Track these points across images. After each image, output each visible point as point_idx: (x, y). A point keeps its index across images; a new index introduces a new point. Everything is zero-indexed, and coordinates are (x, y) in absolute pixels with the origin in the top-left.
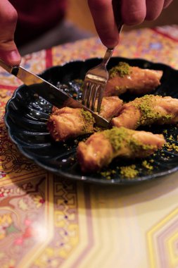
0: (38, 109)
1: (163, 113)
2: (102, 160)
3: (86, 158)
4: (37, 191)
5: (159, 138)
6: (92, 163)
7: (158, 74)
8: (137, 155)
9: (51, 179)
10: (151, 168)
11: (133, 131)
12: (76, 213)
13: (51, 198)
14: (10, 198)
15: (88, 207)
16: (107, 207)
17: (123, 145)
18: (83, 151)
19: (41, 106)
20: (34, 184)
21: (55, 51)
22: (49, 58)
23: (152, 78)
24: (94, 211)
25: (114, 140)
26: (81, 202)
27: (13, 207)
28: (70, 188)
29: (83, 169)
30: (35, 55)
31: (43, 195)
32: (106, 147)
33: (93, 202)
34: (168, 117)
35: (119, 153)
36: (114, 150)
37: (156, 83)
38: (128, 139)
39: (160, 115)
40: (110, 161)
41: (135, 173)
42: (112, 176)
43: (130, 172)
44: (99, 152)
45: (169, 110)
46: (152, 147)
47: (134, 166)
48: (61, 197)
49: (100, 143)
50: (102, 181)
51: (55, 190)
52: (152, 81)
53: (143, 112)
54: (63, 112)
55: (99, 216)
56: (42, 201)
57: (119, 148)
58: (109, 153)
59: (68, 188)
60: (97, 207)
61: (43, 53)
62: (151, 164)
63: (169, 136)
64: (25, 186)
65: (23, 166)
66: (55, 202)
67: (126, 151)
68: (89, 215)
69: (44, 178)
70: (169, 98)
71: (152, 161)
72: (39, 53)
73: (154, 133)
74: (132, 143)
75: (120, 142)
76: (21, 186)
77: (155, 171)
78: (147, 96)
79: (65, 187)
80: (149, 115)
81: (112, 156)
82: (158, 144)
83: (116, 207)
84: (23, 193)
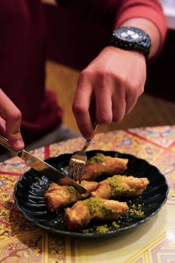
0: (38, 188)
1: (127, 188)
2: (82, 220)
3: (71, 219)
4: (36, 245)
5: (124, 205)
6: (75, 222)
7: (125, 161)
8: (108, 217)
9: (47, 237)
10: (118, 226)
11: (104, 200)
12: (64, 259)
13: (47, 250)
14: (17, 251)
15: (73, 255)
16: (87, 255)
17: (97, 209)
18: (69, 214)
19: (41, 186)
20: (34, 241)
21: (52, 147)
22: (47, 152)
23: (120, 164)
24: (77, 258)
25: (91, 206)
26: (68, 252)
27: (19, 256)
28: (60, 242)
29: (69, 227)
31: (40, 248)
32: (85, 211)
33: (76, 252)
34: (131, 190)
35: (95, 215)
36: (91, 213)
37: (123, 167)
38: (101, 205)
39: (125, 189)
40: (88, 221)
41: (107, 229)
42: (90, 232)
43: (103, 229)
44: (80, 215)
45: (132, 186)
46: (118, 211)
47: (106, 225)
48: (54, 249)
49: (81, 208)
50: (83, 235)
51: (50, 244)
52: (120, 166)
53: (113, 187)
54: (54, 190)
55: (80, 261)
56: (40, 252)
57: (95, 212)
58: (87, 215)
59: (59, 242)
60: (80, 255)
61: (43, 149)
62: (118, 224)
63: (132, 205)
64: (27, 242)
65: (27, 229)
66: (49, 252)
67: (99, 214)
68: (73, 260)
69: (42, 237)
70: (131, 178)
71: (119, 222)
72: (40, 149)
73: (120, 201)
74: (104, 208)
75: (95, 207)
76: (25, 242)
77: (121, 227)
78: (116, 176)
79: (57, 242)
80: (117, 189)
81: (90, 217)
82: (123, 209)
83: (93, 254)
84: (26, 247)
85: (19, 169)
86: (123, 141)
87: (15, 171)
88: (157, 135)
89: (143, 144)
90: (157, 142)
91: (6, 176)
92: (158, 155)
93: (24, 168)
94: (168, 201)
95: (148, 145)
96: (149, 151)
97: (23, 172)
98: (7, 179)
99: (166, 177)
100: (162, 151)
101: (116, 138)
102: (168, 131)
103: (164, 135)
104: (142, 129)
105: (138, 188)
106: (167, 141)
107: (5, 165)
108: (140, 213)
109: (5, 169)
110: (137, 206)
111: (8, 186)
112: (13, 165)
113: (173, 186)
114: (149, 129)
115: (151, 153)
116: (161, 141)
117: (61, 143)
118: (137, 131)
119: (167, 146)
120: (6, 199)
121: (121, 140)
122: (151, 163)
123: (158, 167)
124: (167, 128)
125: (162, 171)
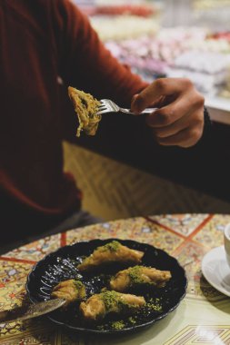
0: (52, 279)
1: (147, 280)
2: (97, 315)
3: (86, 314)
4: (48, 340)
5: (141, 299)
6: (90, 317)
10: (135, 322)
11: (121, 294)
17: (113, 304)
18: (84, 309)
19: (54, 276)
21: (69, 233)
22: (63, 239)
25: (106, 300)
30: (53, 237)
32: (101, 306)
34: (151, 283)
35: (110, 310)
36: (107, 308)
38: (117, 299)
39: (145, 282)
40: (104, 317)
41: (123, 326)
42: (105, 329)
43: (119, 326)
44: (95, 310)
45: (153, 278)
46: (135, 306)
47: (122, 321)
49: (96, 303)
50: (97, 331)
51: (63, 340)
53: (131, 278)
57: (111, 306)
58: (102, 310)
59: (72, 338)
61: (59, 235)
62: (135, 320)
63: (150, 299)
64: (40, 337)
67: (115, 308)
69: (55, 331)
70: (154, 269)
71: (136, 317)
72: (56, 236)
73: (137, 296)
74: (120, 303)
75: (111, 302)
76: (36, 337)
77: (137, 324)
78: (137, 267)
79: (70, 338)
81: (105, 312)
82: (140, 304)
84: (38, 342)
85: (34, 257)
86: (143, 229)
87: (30, 258)
88: (178, 223)
89: (163, 232)
90: (178, 230)
91: (21, 264)
92: (178, 245)
93: (39, 255)
94: (187, 295)
95: (169, 233)
96: (169, 240)
97: (38, 260)
98: (21, 267)
99: (185, 269)
100: (182, 240)
101: (136, 226)
102: (189, 219)
103: (185, 223)
104: (162, 216)
105: (159, 281)
106: (187, 230)
107: (19, 251)
108: (158, 308)
109: (20, 256)
110: (154, 300)
111: (22, 275)
112: (27, 251)
113: (193, 278)
114: (169, 216)
115: (170, 243)
116: (181, 230)
117: (79, 229)
118: (157, 218)
119: (187, 235)
120: (19, 290)
121: (140, 228)
122: (171, 254)
123: (177, 258)
124: (188, 216)
125: (182, 262)
